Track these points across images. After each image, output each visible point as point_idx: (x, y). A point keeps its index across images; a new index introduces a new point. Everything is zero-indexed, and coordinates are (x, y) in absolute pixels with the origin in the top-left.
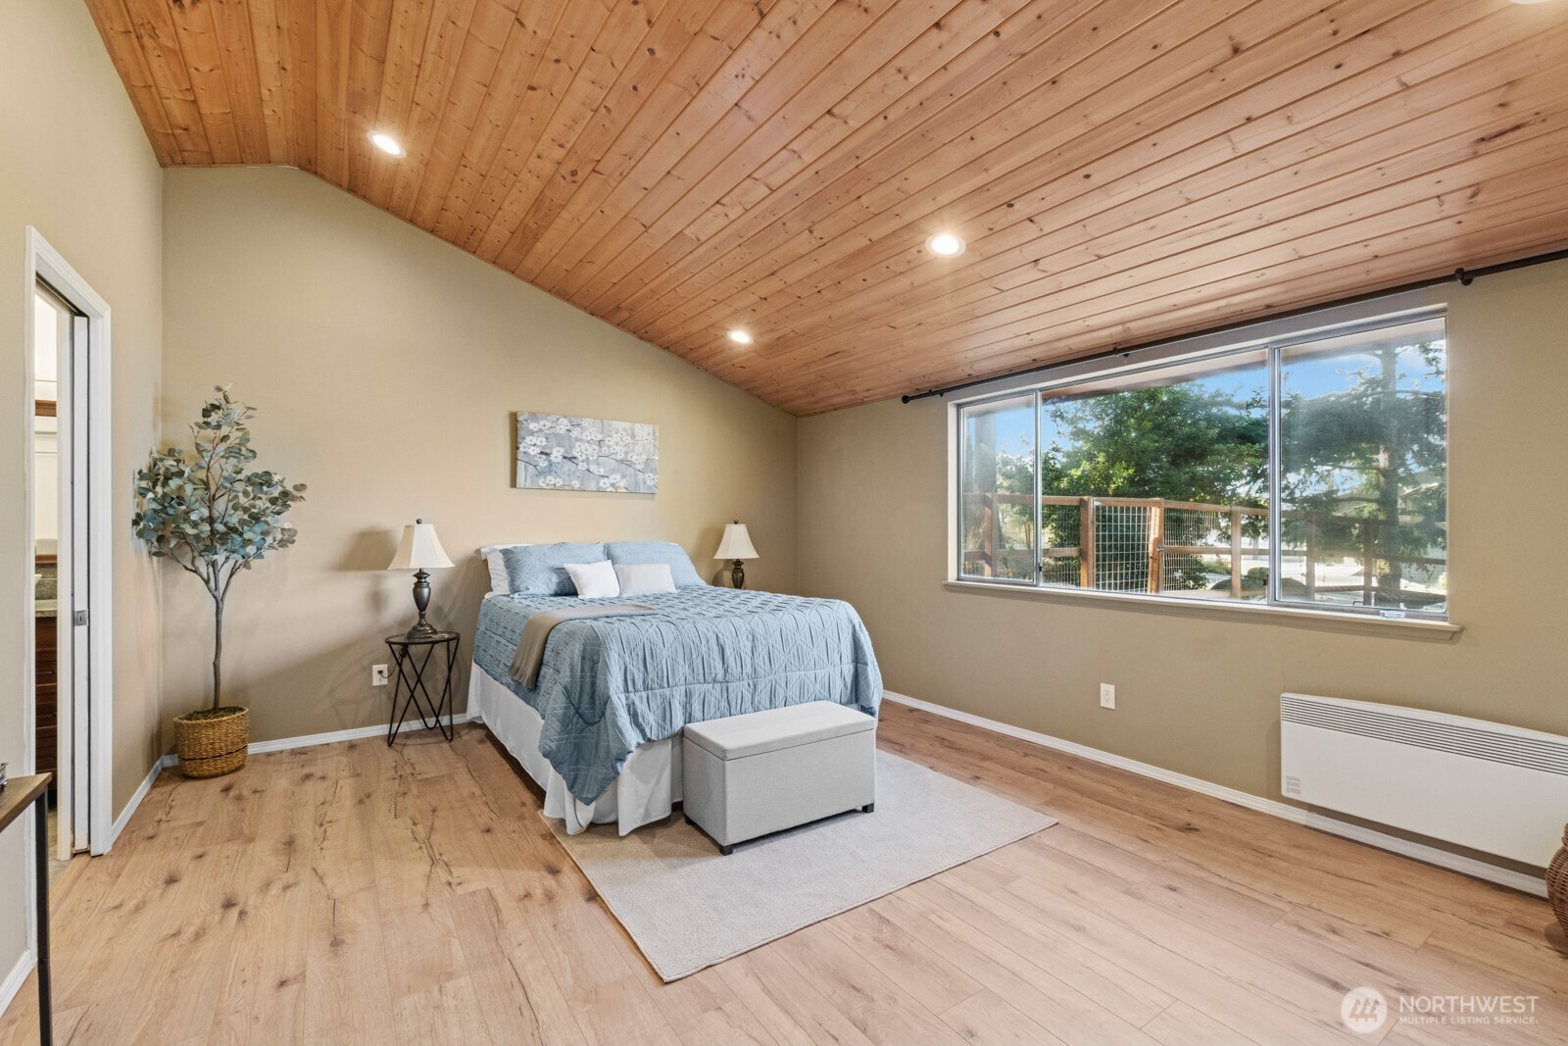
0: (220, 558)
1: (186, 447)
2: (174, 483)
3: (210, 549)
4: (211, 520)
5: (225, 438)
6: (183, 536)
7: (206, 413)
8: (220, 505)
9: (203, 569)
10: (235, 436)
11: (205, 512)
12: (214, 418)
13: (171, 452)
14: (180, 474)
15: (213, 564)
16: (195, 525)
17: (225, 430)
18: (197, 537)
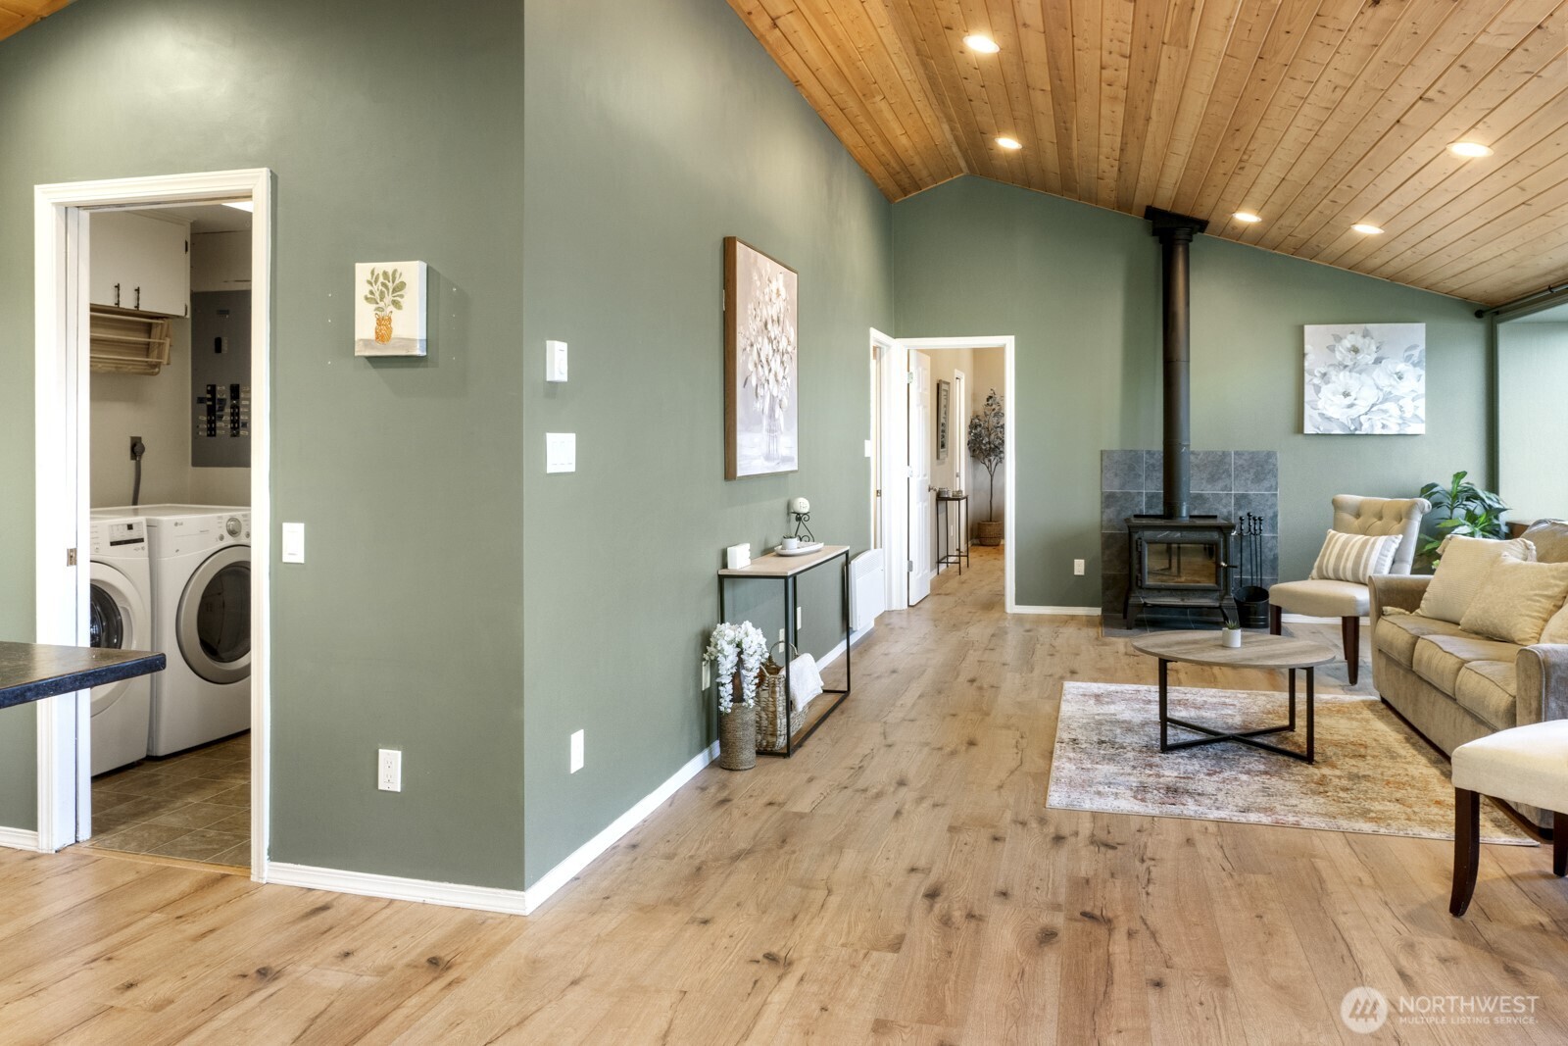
0: (992, 458)
1: (981, 413)
2: (979, 429)
3: (989, 455)
4: (989, 443)
5: (994, 410)
6: (981, 449)
7: (988, 400)
8: (992, 436)
9: (987, 463)
10: (997, 408)
11: (987, 439)
12: (990, 402)
13: (977, 416)
14: (980, 426)
15: (990, 461)
16: (985, 445)
17: (994, 406)
18: (986, 450)
